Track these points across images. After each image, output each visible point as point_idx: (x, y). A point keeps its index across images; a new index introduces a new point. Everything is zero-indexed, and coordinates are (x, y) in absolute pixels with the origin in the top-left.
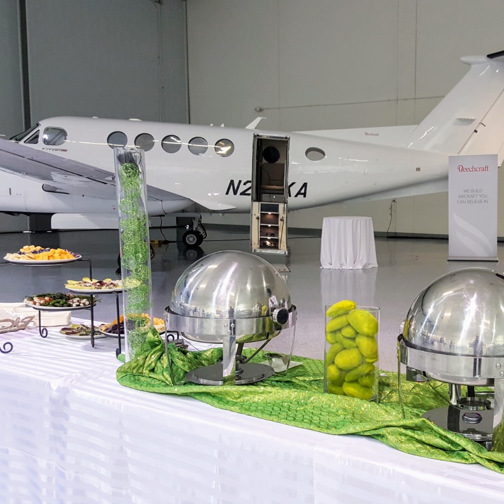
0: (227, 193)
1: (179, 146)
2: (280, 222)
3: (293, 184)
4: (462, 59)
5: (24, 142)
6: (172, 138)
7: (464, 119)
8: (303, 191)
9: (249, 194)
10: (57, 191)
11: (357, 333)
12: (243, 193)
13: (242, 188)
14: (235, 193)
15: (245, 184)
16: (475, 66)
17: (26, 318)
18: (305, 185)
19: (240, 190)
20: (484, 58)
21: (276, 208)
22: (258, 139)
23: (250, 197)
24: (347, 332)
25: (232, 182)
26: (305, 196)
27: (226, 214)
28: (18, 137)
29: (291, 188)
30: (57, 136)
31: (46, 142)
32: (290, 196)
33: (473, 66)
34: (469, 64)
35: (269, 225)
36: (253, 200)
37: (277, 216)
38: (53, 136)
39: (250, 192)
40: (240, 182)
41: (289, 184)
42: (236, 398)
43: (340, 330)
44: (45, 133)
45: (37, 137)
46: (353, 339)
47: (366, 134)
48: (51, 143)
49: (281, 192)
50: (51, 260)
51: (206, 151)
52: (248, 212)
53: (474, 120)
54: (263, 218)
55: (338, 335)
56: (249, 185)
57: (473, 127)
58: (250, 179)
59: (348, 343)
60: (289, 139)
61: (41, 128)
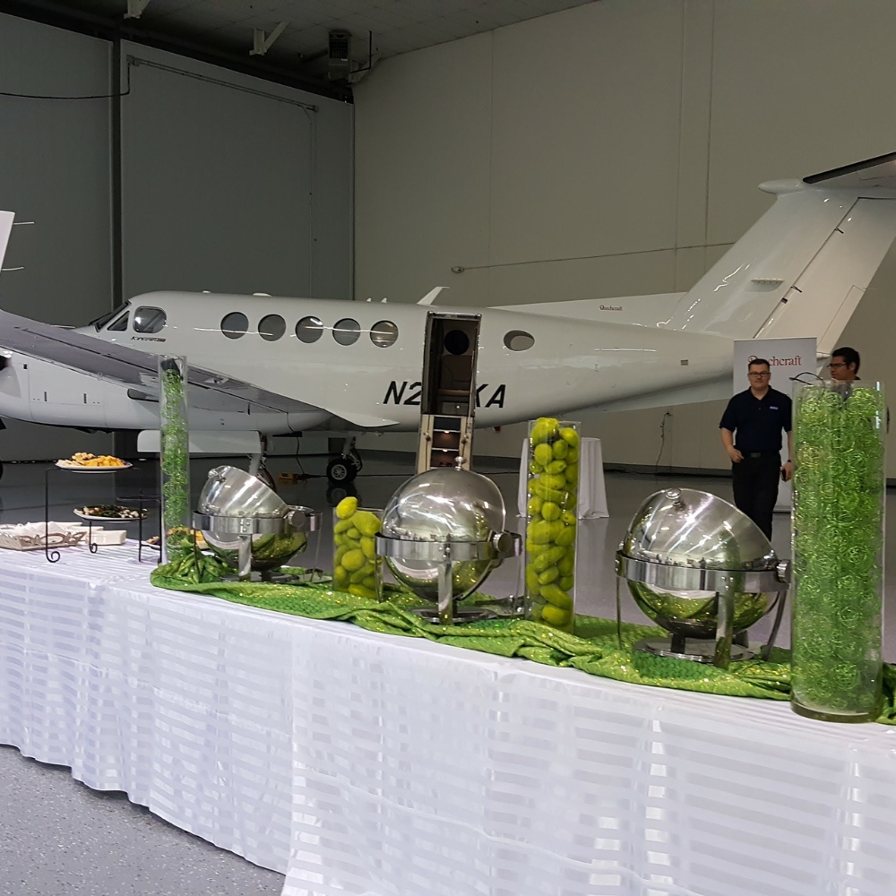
0: (386, 402)
1: (320, 332)
2: (461, 445)
3: (484, 386)
4: (763, 186)
5: (108, 329)
6: (312, 320)
7: (765, 282)
8: (498, 398)
9: (417, 403)
10: (147, 398)
11: (361, 535)
12: (408, 402)
13: (407, 394)
14: (397, 401)
15: (412, 387)
16: (783, 196)
17: (78, 534)
18: (502, 389)
19: (405, 397)
20: (799, 184)
21: (457, 425)
22: (434, 320)
23: (419, 407)
24: (352, 533)
25: (393, 385)
26: (501, 406)
27: (385, 433)
28: (101, 322)
29: (480, 393)
30: (154, 319)
31: (138, 328)
32: (478, 405)
33: (780, 197)
34: (774, 194)
35: (445, 450)
36: (423, 412)
37: (458, 435)
38: (149, 320)
39: (418, 399)
40: (405, 383)
41: (477, 388)
42: (249, 594)
43: (346, 531)
44: (136, 315)
45: (126, 320)
46: (358, 540)
47: (603, 308)
48: (145, 329)
49: (464, 400)
50: (101, 467)
51: (356, 339)
52: (415, 429)
53: (781, 282)
54: (436, 439)
55: (344, 536)
56: (418, 388)
57: (779, 293)
58: (421, 381)
59: (353, 543)
60: (480, 318)
61: (132, 309)
